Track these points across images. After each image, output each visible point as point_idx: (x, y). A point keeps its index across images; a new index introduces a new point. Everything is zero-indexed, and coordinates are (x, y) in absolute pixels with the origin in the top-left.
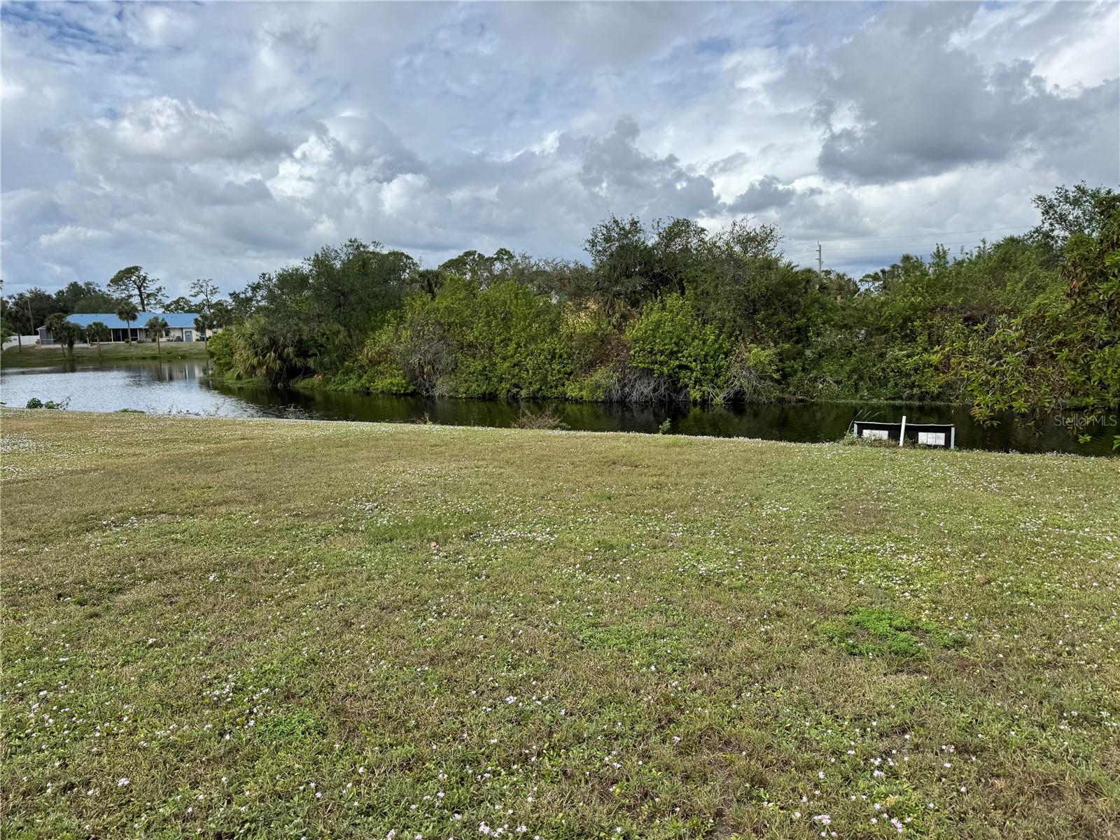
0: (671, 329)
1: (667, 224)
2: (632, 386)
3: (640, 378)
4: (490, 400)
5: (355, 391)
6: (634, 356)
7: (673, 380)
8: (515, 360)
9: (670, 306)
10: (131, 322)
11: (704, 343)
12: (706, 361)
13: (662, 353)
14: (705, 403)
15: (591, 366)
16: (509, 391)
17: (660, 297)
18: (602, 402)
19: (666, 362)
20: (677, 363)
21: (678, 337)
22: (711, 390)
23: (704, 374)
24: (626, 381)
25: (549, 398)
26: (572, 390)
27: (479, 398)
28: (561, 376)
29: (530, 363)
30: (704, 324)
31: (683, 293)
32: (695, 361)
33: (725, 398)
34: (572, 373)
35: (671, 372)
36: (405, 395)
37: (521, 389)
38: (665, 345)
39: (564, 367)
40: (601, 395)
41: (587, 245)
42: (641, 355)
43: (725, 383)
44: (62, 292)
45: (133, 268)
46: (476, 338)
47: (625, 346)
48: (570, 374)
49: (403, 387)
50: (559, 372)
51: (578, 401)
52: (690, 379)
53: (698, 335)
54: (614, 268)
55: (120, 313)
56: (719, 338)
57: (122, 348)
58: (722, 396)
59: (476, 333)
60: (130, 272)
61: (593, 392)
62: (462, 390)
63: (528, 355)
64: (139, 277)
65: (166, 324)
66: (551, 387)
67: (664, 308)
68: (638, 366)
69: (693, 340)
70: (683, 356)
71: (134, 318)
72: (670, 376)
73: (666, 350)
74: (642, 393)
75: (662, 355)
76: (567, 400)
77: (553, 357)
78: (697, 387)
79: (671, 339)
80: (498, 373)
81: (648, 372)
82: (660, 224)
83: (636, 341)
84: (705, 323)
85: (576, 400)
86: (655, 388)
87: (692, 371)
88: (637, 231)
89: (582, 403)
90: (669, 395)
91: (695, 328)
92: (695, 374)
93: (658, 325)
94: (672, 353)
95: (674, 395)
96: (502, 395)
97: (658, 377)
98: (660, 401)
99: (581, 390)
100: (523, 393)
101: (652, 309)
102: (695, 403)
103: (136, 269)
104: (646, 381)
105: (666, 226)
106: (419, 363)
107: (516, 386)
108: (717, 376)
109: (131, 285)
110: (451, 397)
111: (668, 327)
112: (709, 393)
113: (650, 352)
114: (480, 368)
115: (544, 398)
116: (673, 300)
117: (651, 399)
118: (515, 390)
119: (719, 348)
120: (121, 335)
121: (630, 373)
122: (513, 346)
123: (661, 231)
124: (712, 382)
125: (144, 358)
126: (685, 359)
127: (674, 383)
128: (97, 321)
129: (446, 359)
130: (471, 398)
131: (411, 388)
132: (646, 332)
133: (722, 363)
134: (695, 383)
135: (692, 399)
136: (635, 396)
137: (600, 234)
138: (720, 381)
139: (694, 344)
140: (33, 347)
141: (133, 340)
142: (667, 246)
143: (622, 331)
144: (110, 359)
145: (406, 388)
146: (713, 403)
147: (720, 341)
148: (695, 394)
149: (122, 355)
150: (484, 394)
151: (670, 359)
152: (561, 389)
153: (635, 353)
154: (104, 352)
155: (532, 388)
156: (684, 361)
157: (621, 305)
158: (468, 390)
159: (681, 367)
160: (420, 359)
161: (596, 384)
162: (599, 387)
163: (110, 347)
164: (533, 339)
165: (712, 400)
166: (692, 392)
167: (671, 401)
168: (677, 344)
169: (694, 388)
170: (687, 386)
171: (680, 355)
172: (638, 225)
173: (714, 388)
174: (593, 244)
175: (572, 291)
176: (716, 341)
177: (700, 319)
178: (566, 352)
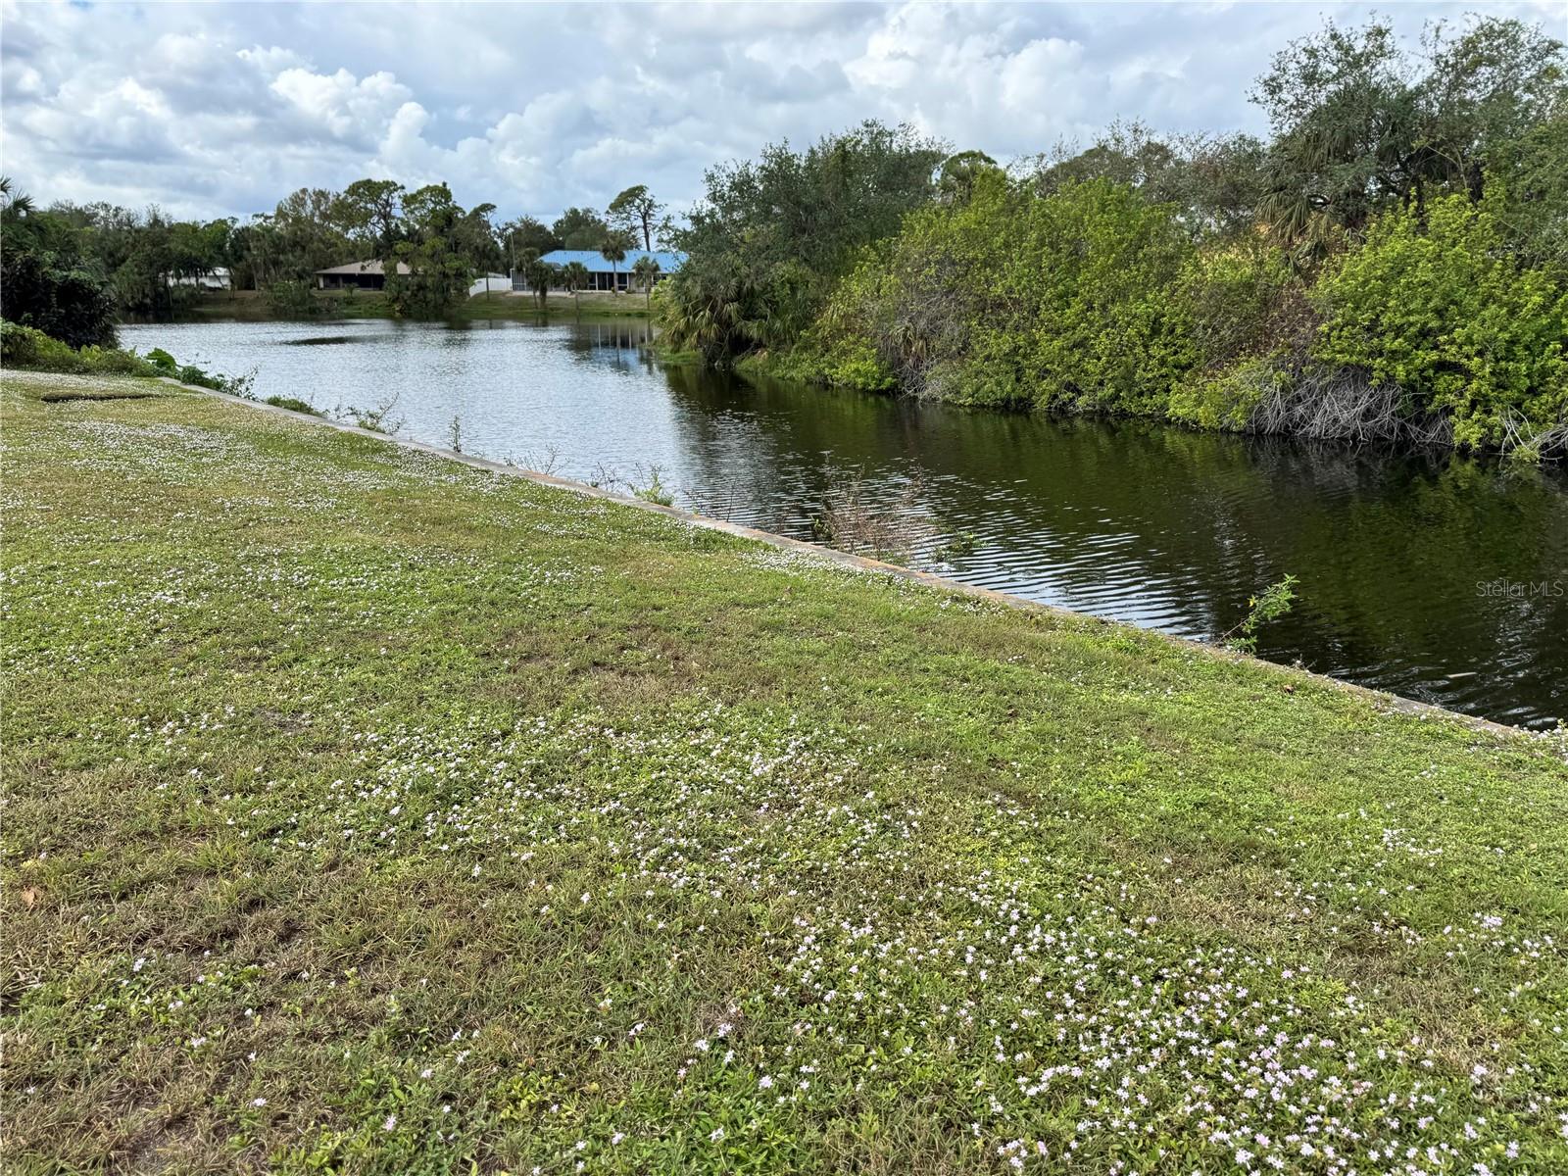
0: (1431, 276)
1: (1461, 28)
2: (1316, 404)
3: (1336, 385)
4: (1018, 412)
5: (809, 382)
6: (1328, 336)
7: (1419, 392)
8: (1078, 336)
9: (1438, 225)
10: (618, 263)
11: (1512, 313)
12: (1510, 356)
13: (1399, 331)
14: (1490, 453)
15: (1231, 353)
16: (1055, 397)
17: (1415, 203)
18: (1239, 433)
19: (1406, 354)
20: (1434, 356)
21: (1445, 296)
22: (1511, 425)
23: (1500, 386)
24: (1301, 391)
25: (1133, 415)
26: (1180, 404)
27: (995, 407)
28: (1164, 371)
29: (1102, 344)
30: (1519, 269)
31: (1476, 195)
32: (1480, 353)
33: (1545, 446)
34: (1189, 366)
35: (1414, 376)
36: (879, 393)
37: (1080, 393)
38: (1409, 313)
39: (1176, 353)
40: (1238, 419)
41: (1261, 93)
42: (1344, 333)
43: (1551, 410)
44: (561, 222)
45: (637, 188)
46: (1010, 290)
47: (1311, 312)
48: (1184, 368)
49: (873, 378)
50: (1163, 362)
51: (1188, 427)
52: (1461, 395)
53: (1498, 292)
54: (1315, 140)
55: (605, 251)
56: (1553, 303)
57: (605, 300)
58: (1538, 440)
59: (1010, 281)
60: (636, 192)
61: (1222, 410)
62: (967, 390)
63: (1106, 326)
64: (643, 201)
65: (657, 268)
66: (1141, 394)
67: (1422, 228)
68: (1333, 360)
69: (1484, 304)
70: (1452, 342)
71: (621, 258)
72: (1410, 386)
73: (1411, 324)
74: (1336, 420)
75: (1397, 337)
76: (1168, 422)
77: (1155, 332)
78: (1475, 416)
79: (1428, 300)
80: (1038, 360)
81: (1358, 374)
82: (1441, 33)
83: (1337, 302)
84: (1522, 264)
85: (1185, 424)
86: (1368, 410)
87: (1469, 376)
88: (1381, 51)
89: (1196, 432)
90: (1403, 428)
91: (1493, 275)
92: (1474, 385)
93: (1399, 268)
94: (1424, 333)
95: (1414, 430)
96: (1041, 404)
97: (1381, 387)
98: (1379, 439)
99: (1199, 402)
100: (1081, 402)
101: (1391, 230)
102: (1464, 451)
103: (641, 189)
104: (1350, 394)
105: (1457, 35)
106: (905, 336)
107: (1071, 387)
108: (1533, 391)
109: (634, 211)
110: (946, 402)
111: (1424, 273)
112: (1504, 432)
113: (1368, 329)
114: (1006, 348)
115: (1123, 415)
116: (1448, 209)
117: (1354, 437)
118: (1065, 396)
119: (1550, 327)
120: (606, 280)
121: (1313, 373)
122: (1077, 306)
123: (1442, 49)
124: (1518, 406)
125: (629, 315)
126: (1454, 349)
127: (1418, 401)
128: (575, 261)
129: (951, 329)
130: (983, 406)
131: (889, 380)
132: (1366, 282)
133: (1551, 363)
134: (1473, 405)
135: (1457, 441)
136: (1318, 425)
137: (1293, 66)
138: (1535, 406)
139: (1486, 313)
140: (504, 294)
141: (621, 288)
142: (1453, 86)
143: (1309, 279)
144: (588, 314)
145: (881, 381)
146: (1513, 455)
147: (1556, 310)
148: (1467, 431)
149: (604, 309)
150: (1007, 401)
151: (1417, 348)
152: (1158, 399)
153: (1332, 329)
154: (585, 303)
155: (1099, 394)
156: (1451, 354)
157: (1320, 224)
158: (977, 390)
159: (1442, 366)
160: (908, 328)
161: (1231, 393)
162: (1236, 401)
163: (592, 297)
164: (1120, 294)
165: (1510, 448)
166: (1459, 427)
167: (1404, 445)
168: (1439, 313)
169: (1468, 416)
170: (1449, 411)
171: (1442, 338)
172: (1388, 40)
173: (1519, 420)
174: (1273, 87)
175: (1218, 193)
176: (1544, 308)
177: (1511, 255)
178: (1185, 322)
